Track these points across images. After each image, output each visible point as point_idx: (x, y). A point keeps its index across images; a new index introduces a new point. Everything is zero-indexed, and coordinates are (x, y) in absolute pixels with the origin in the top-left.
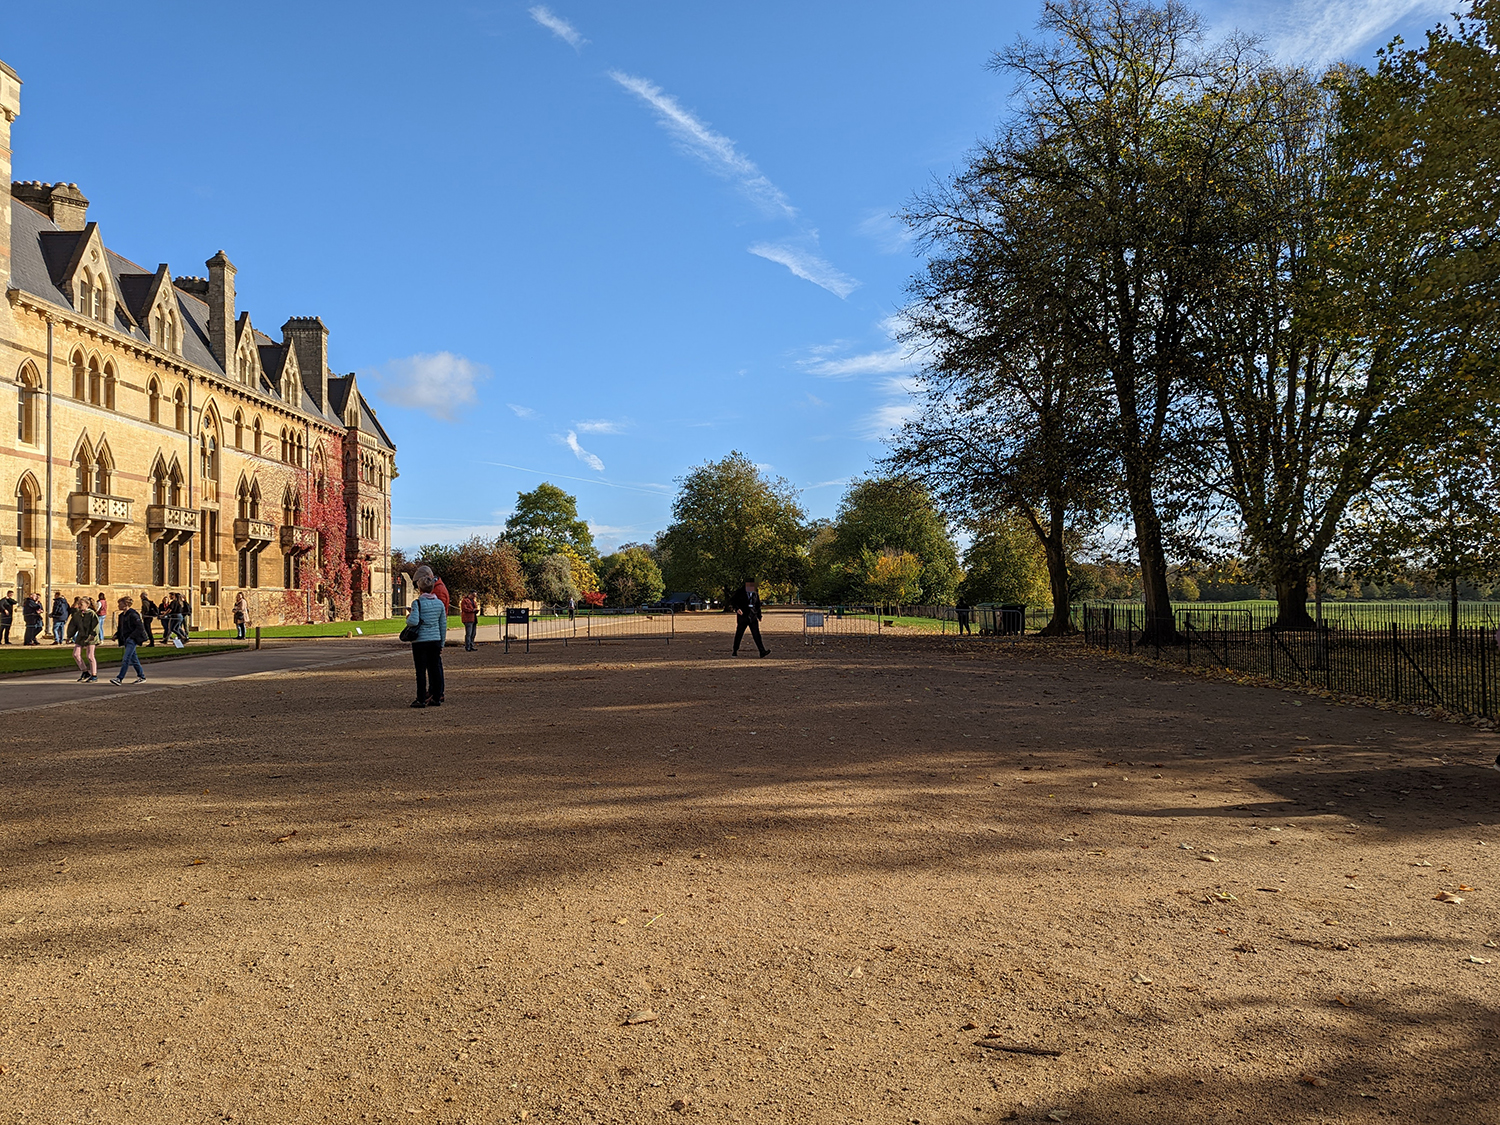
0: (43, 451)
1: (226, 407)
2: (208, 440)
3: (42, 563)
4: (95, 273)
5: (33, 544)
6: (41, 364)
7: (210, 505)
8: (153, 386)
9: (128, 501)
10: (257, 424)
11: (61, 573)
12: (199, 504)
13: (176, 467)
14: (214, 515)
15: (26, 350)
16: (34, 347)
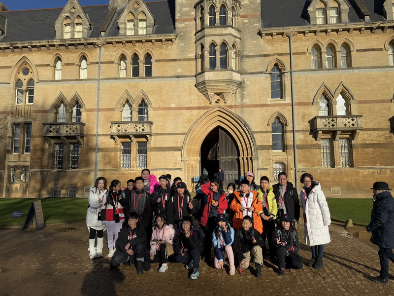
0: (288, 101)
3: (291, 158)
5: (285, 148)
6: (285, 60)
9: (359, 117)
15: (273, 55)
16: (281, 52)
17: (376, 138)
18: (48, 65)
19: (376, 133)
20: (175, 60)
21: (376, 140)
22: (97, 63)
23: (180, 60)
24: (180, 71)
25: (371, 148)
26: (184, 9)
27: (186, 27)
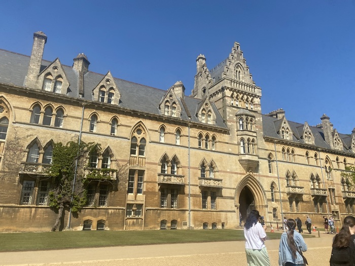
0: (276, 176)
1: (332, 157)
2: (328, 168)
3: (279, 206)
4: (286, 128)
5: (277, 201)
6: (273, 153)
7: (331, 188)
8: (307, 154)
9: (303, 188)
10: (345, 161)
11: (286, 209)
12: (327, 188)
13: (317, 176)
14: (333, 190)
15: (269, 150)
16: (271, 149)
18: (156, 131)
20: (228, 143)
21: (307, 199)
22: (187, 136)
23: (230, 144)
24: (230, 150)
26: (231, 115)
27: (232, 125)
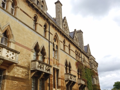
1: (61, 37)
2: (55, 46)
7: (56, 67)
8: (35, 18)
12: (52, 65)
14: (58, 71)
17: (21, 74)
19: (21, 70)
21: (21, 75)
25: (17, 81)
